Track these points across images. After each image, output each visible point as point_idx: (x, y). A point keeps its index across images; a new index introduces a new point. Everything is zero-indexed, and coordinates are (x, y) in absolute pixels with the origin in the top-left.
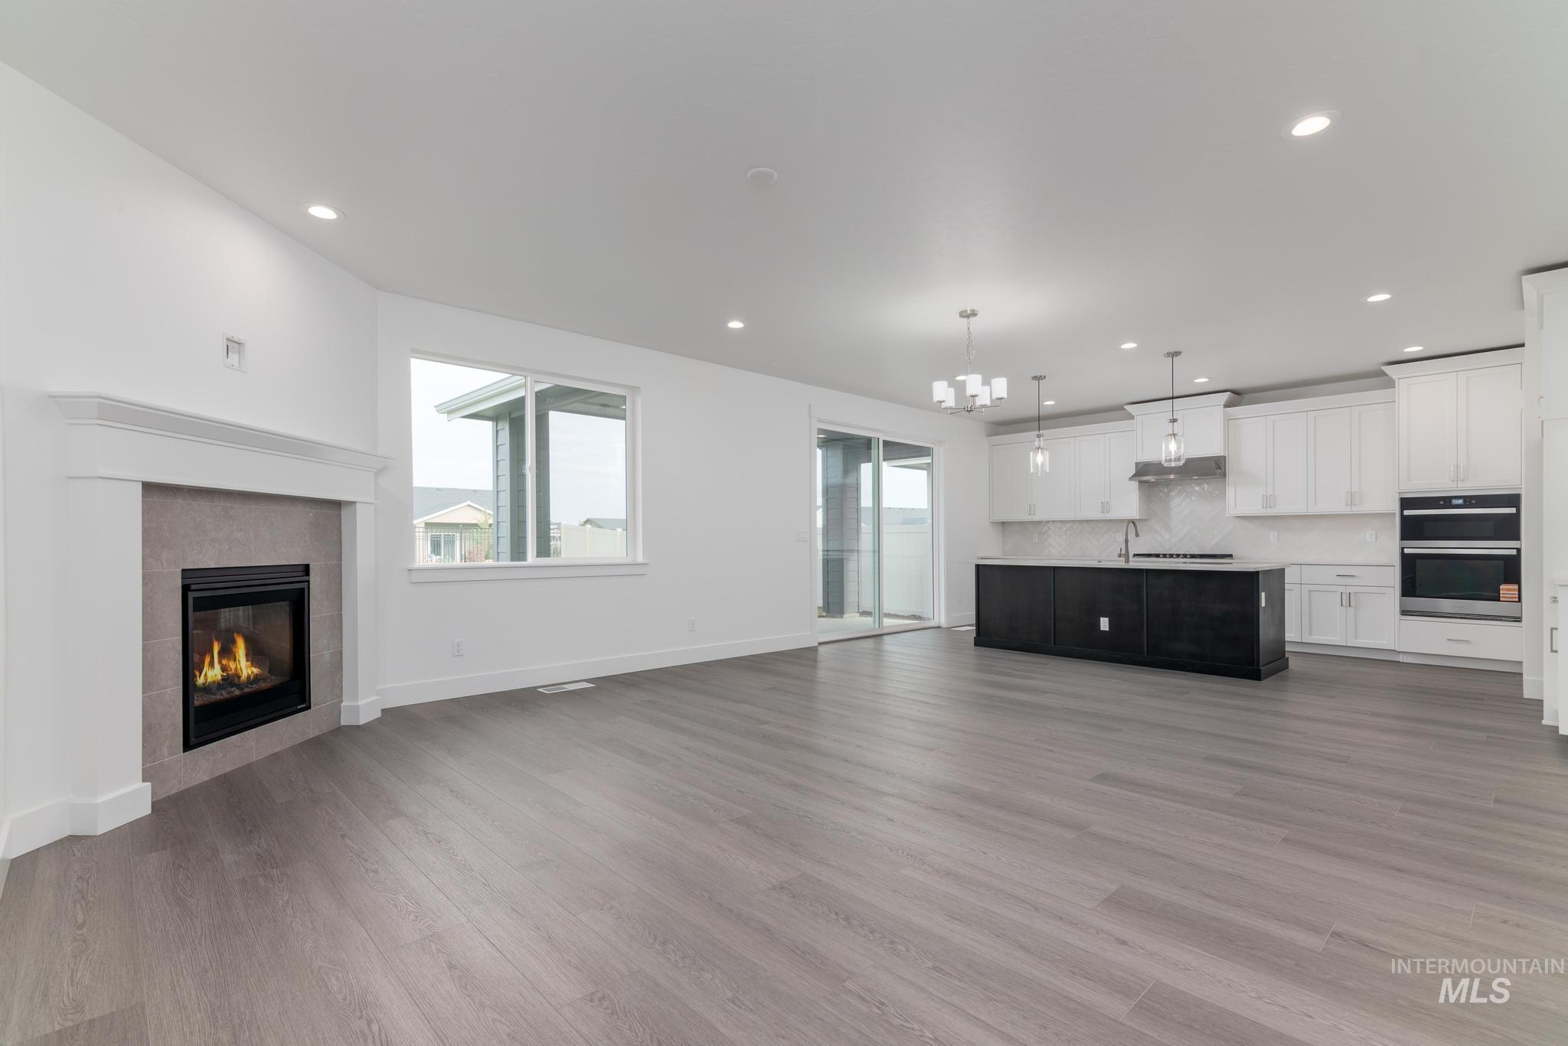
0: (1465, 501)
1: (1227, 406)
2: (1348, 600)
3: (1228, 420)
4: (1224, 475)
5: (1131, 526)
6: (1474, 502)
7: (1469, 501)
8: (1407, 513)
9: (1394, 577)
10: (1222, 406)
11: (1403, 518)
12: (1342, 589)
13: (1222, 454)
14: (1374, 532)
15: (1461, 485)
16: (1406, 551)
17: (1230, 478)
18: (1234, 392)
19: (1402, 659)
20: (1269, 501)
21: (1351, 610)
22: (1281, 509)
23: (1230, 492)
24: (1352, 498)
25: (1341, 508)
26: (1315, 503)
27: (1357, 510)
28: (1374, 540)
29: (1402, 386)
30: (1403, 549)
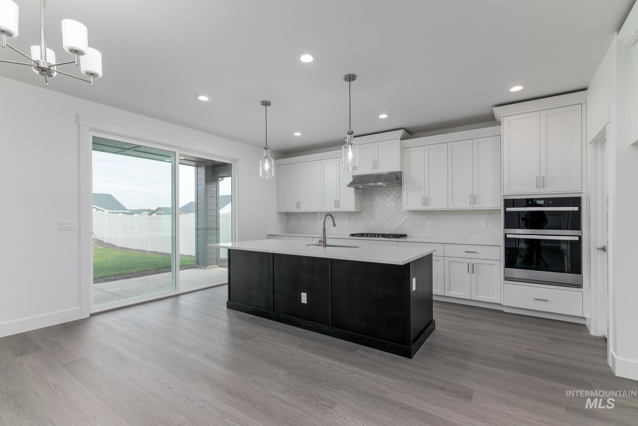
0: (545, 202)
1: (402, 139)
2: (472, 269)
3: (403, 149)
4: (401, 184)
5: (329, 219)
6: (551, 202)
7: (549, 202)
8: (508, 209)
9: (500, 254)
10: (399, 139)
11: (506, 213)
12: (469, 261)
13: (400, 171)
14: (485, 221)
15: (542, 191)
16: (508, 236)
17: (405, 186)
18: (406, 130)
19: (506, 310)
20: (426, 200)
21: (474, 276)
22: (434, 206)
23: (404, 194)
24: (474, 199)
25: (466, 205)
26: (452, 203)
27: (477, 207)
28: (485, 226)
29: (505, 122)
30: (506, 234)
